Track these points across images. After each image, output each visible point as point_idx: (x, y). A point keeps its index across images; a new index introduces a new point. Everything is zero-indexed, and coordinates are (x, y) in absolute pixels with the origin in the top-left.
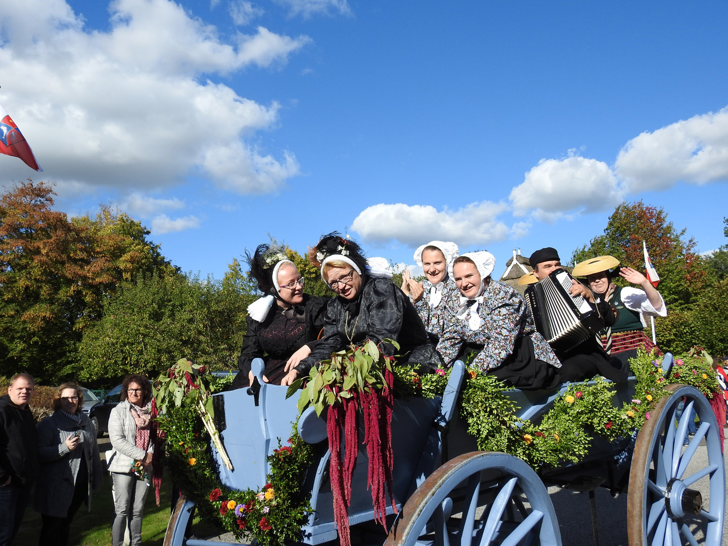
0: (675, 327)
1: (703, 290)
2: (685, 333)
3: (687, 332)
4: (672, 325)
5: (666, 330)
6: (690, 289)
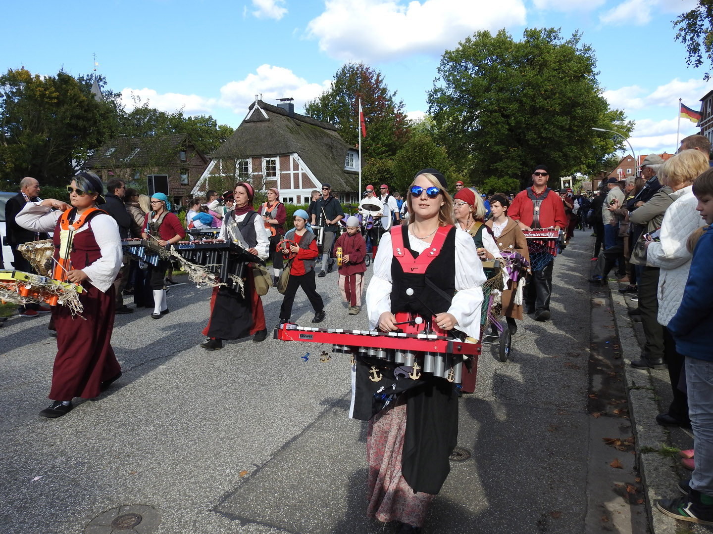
0: (380, 173)
2: (387, 178)
3: (389, 177)
4: (378, 171)
5: (373, 174)
6: (397, 143)
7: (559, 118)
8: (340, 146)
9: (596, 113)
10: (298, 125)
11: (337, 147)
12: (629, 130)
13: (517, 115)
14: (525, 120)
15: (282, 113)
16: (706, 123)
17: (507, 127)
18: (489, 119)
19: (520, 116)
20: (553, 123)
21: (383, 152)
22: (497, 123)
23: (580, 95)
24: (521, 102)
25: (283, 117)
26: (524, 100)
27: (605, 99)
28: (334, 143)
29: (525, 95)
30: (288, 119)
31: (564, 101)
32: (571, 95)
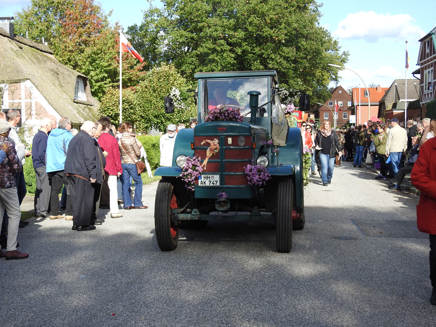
1: (127, 71)
7: (285, 49)
8: (67, 73)
9: (320, 46)
10: (20, 48)
11: (63, 74)
12: (343, 61)
13: (244, 44)
14: (251, 50)
15: (3, 34)
16: (425, 62)
17: (233, 55)
18: (213, 46)
19: (245, 45)
20: (279, 54)
21: (102, 79)
22: (223, 51)
23: (305, 27)
24: (246, 30)
25: (6, 38)
26: (250, 29)
27: (328, 32)
28: (60, 68)
29: (251, 23)
30: (10, 41)
31: (291, 31)
32: (295, 25)
